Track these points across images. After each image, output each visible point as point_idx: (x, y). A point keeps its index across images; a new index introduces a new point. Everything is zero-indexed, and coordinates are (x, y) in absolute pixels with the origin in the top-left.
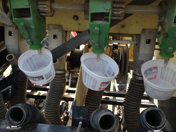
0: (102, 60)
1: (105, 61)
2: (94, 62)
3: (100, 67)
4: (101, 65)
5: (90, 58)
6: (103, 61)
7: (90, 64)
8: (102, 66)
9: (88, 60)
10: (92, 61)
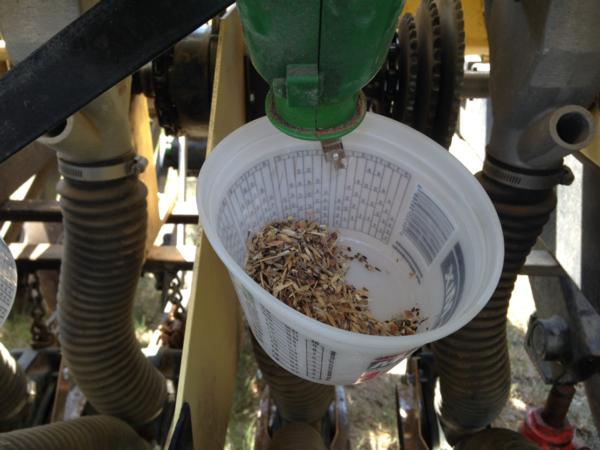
0: (363, 155)
1: (389, 165)
2: (309, 176)
3: (355, 201)
4: (358, 188)
5: (278, 158)
6: (371, 165)
7: (284, 194)
8: (366, 192)
9: (266, 171)
10: (296, 172)
